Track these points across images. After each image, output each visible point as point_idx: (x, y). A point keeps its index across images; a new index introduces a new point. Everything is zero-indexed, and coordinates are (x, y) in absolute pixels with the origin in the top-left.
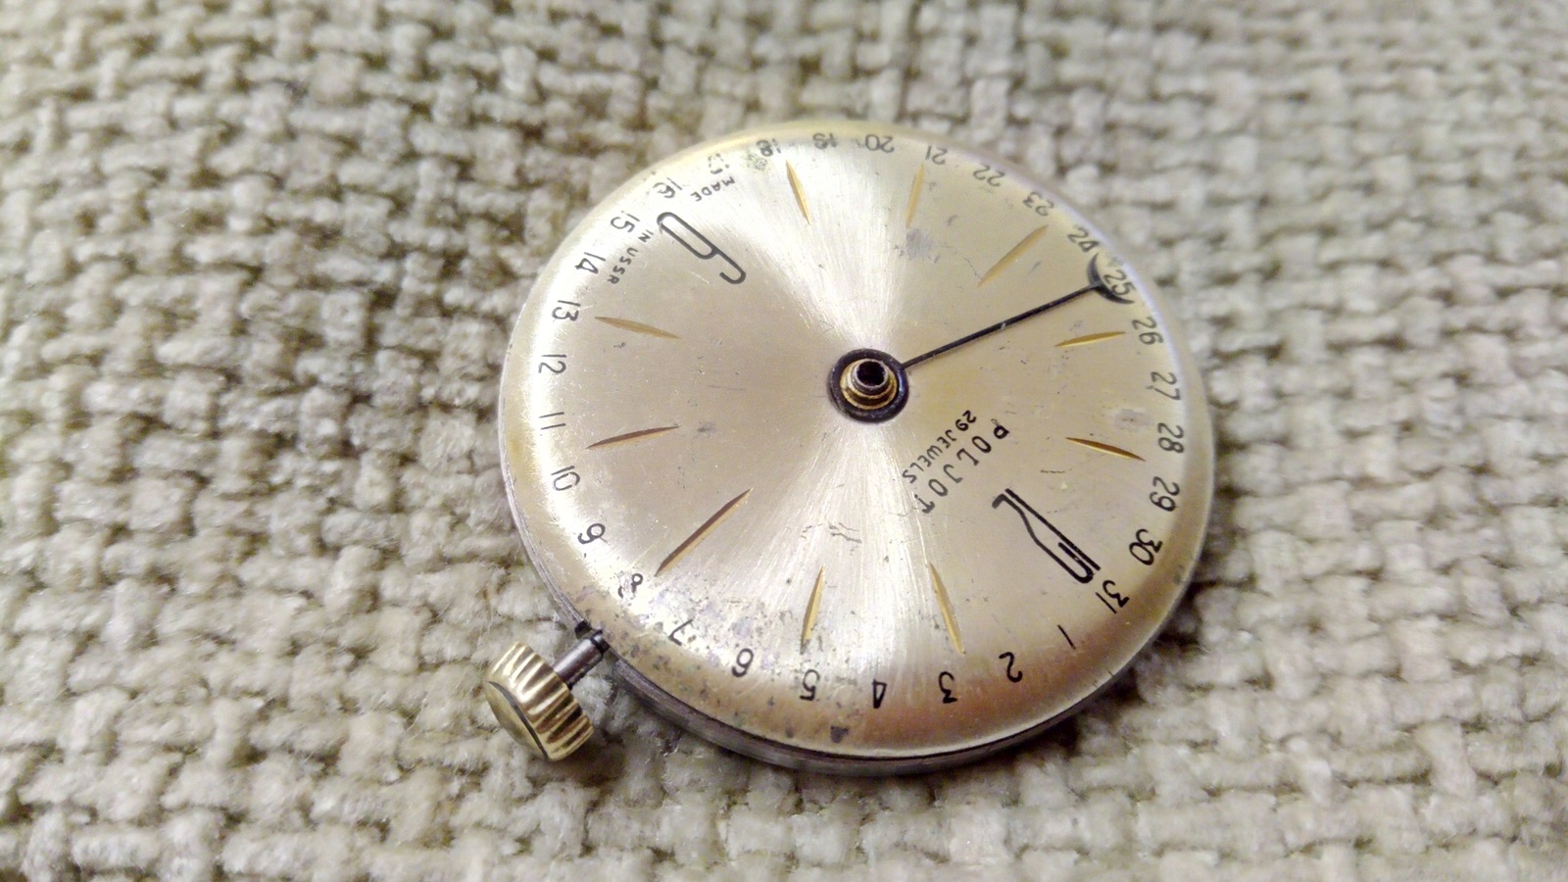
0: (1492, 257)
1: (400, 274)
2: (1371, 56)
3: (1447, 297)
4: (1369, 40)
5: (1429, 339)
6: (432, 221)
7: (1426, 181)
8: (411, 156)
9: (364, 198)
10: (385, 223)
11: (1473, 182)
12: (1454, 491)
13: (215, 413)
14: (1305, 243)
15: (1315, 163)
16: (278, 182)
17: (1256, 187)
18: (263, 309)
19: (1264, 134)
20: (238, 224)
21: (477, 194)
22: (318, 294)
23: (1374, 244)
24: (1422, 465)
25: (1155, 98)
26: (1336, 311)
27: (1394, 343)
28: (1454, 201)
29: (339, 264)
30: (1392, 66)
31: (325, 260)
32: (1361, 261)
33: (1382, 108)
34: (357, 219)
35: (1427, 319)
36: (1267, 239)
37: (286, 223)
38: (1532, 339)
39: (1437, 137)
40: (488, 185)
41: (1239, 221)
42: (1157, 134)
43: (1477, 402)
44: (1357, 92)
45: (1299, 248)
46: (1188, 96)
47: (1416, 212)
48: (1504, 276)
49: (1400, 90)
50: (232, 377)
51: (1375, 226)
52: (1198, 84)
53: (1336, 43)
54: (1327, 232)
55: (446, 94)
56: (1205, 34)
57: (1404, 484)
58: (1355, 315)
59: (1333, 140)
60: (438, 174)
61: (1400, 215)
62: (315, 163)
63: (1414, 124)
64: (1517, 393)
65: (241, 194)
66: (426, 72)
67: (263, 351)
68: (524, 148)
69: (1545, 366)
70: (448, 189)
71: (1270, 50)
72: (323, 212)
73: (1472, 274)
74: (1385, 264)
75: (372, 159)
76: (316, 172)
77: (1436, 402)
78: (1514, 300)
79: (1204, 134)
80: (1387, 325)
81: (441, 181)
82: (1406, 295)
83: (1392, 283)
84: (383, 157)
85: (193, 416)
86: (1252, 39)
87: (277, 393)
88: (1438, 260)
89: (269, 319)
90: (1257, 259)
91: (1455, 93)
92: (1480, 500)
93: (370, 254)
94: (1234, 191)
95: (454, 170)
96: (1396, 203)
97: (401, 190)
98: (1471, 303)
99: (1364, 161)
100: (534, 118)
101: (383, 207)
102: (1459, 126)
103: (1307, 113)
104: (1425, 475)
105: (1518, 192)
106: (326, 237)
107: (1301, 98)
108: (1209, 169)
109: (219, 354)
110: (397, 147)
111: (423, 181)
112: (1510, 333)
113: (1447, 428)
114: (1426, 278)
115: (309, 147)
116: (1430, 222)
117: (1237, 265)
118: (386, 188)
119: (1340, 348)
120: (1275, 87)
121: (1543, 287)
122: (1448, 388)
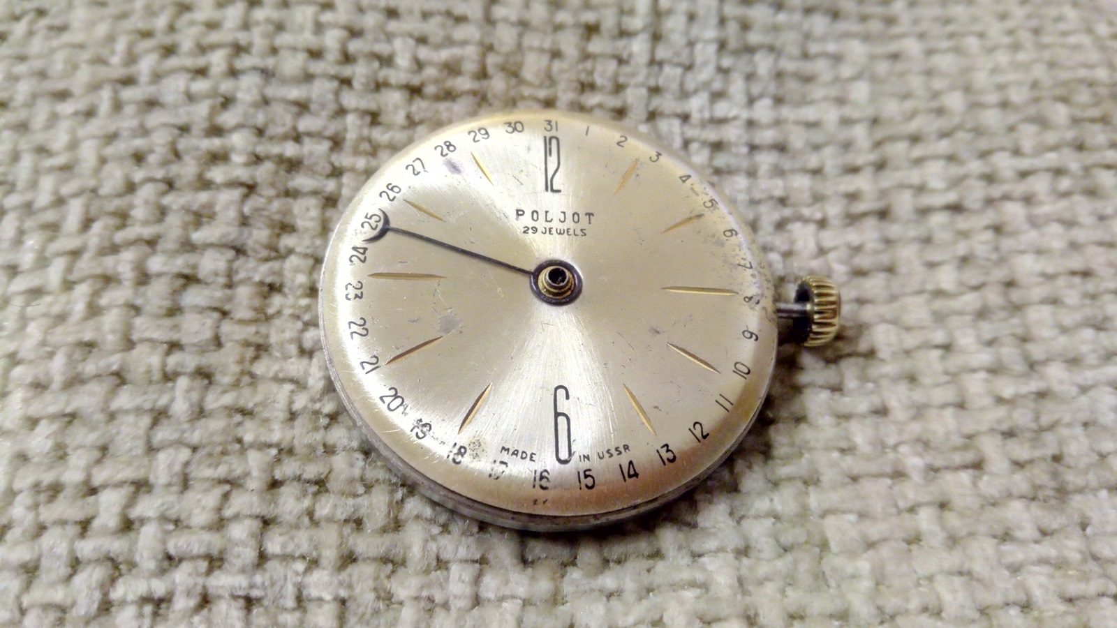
0: (1017, 152)
1: (340, 186)
2: (937, 29)
3: (990, 178)
4: (936, 19)
5: (977, 205)
6: (356, 152)
7: (975, 106)
8: (341, 112)
9: (315, 140)
10: (329, 156)
11: (1005, 105)
12: (993, 297)
13: (230, 274)
14: (901, 147)
15: (906, 96)
16: (260, 132)
17: (870, 112)
18: (256, 210)
19: (874, 79)
20: (237, 159)
21: (384, 133)
22: (290, 200)
23: (943, 146)
24: (974, 282)
25: (805, 56)
26: (921, 189)
27: (956, 208)
28: (992, 118)
29: (301, 181)
30: (952, 36)
31: (293, 179)
32: (936, 157)
33: (946, 62)
34: (311, 154)
35: (976, 193)
36: (878, 144)
37: (268, 158)
38: (1041, 203)
39: (981, 78)
40: (389, 127)
41: (860, 133)
42: (808, 79)
43: (1007, 243)
44: (930, 52)
45: (899, 149)
46: (825, 55)
47: (969, 126)
48: (1025, 164)
49: (958, 51)
50: (240, 251)
51: (945, 134)
52: (831, 47)
53: (916, 22)
54: (915, 139)
55: (360, 72)
56: (835, 15)
57: (962, 294)
58: (933, 191)
59: (916, 83)
60: (359, 122)
61: (959, 127)
62: (283, 119)
63: (968, 70)
64: (1031, 236)
65: (238, 140)
66: (347, 58)
67: (259, 235)
68: (410, 101)
69: (1049, 219)
70: (366, 132)
71: (875, 26)
72: (290, 150)
73: (1004, 163)
74: (951, 158)
75: (316, 114)
76: (284, 125)
77: (981, 244)
78: (1031, 179)
79: (837, 80)
80: (951, 197)
81: (361, 127)
82: (965, 177)
83: (955, 170)
84: (324, 114)
85: (216, 274)
86: (864, 19)
87: (267, 260)
88: (984, 155)
89: (261, 216)
90: (873, 157)
91: (991, 50)
92: (1010, 302)
93: (321, 175)
94: (856, 114)
95: (368, 119)
96: (956, 120)
97: (337, 134)
98: (1004, 181)
99: (935, 95)
100: (416, 81)
101: (325, 146)
102: (995, 70)
103: (900, 66)
104: (976, 288)
105: (1032, 110)
106: (293, 165)
107: (895, 57)
108: (841, 101)
109: (232, 237)
110: (333, 107)
111: (349, 127)
112: (1028, 200)
113: (989, 260)
114: (976, 166)
115: (278, 109)
116: (978, 131)
117: (860, 161)
118: (328, 133)
119: (924, 212)
120: (880, 49)
121: (1048, 170)
122: (989, 235)
